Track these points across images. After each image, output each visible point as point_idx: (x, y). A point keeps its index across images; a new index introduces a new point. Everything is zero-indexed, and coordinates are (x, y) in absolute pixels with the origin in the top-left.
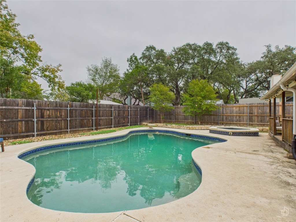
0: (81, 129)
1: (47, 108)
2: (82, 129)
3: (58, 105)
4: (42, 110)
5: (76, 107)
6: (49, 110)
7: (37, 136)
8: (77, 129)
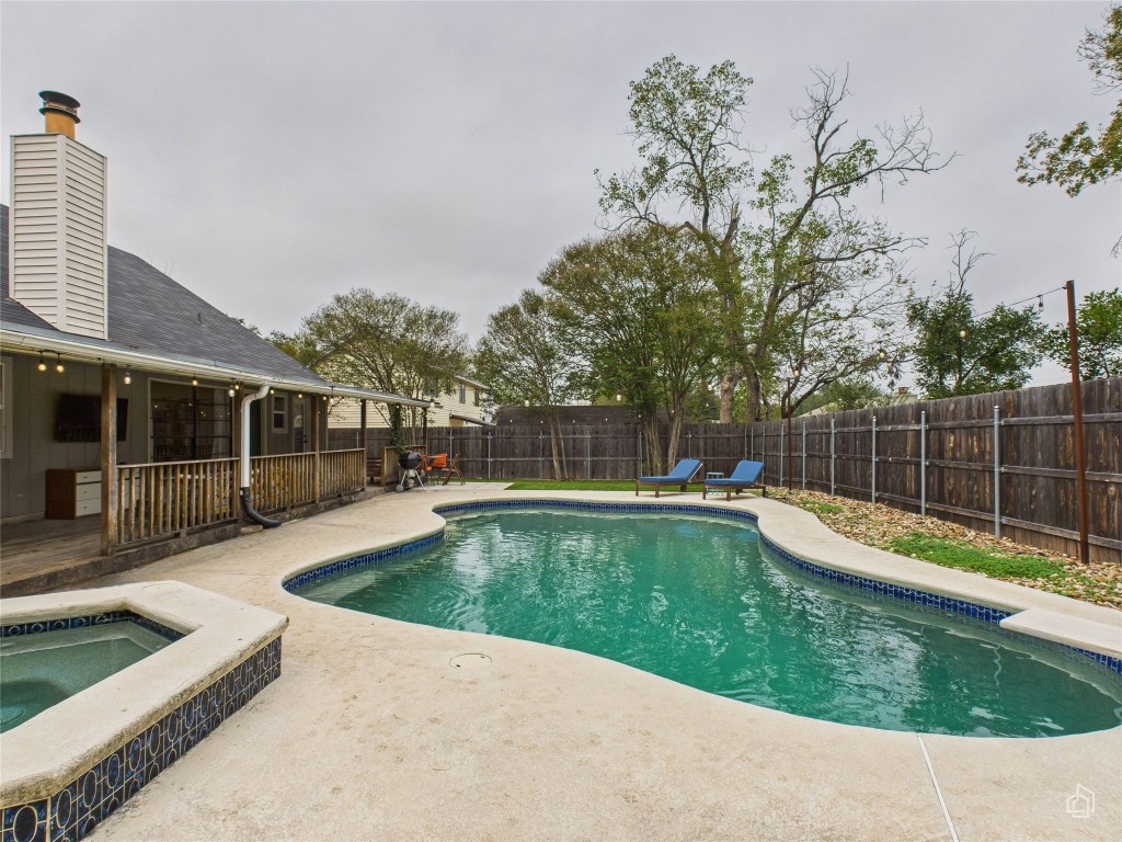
0: (1053, 533)
1: (948, 424)
2: (1057, 532)
3: (975, 413)
4: (939, 429)
5: (1035, 414)
6: (952, 430)
7: (927, 514)
8: (1035, 526)
